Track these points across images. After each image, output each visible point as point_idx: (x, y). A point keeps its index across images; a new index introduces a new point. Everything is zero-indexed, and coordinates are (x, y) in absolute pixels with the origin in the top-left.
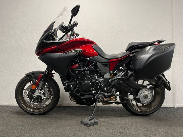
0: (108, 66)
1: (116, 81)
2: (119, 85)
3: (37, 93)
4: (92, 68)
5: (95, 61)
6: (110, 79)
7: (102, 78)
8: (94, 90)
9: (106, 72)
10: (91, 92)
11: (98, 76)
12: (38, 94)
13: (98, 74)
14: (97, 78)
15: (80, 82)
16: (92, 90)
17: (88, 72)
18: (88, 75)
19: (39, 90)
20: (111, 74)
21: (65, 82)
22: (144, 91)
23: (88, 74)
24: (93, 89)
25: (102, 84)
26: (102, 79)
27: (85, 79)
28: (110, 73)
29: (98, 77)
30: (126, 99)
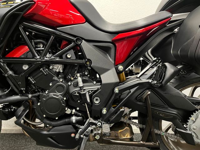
0: (113, 51)
1: (132, 90)
2: (140, 102)
4: (69, 56)
5: (75, 36)
6: (116, 84)
7: (97, 82)
8: (76, 115)
9: (107, 68)
10: (68, 120)
11: (87, 78)
13: (86, 73)
14: (81, 84)
15: (37, 94)
16: (71, 115)
17: (59, 68)
18: (58, 76)
20: (119, 73)
23: (58, 74)
24: (74, 111)
25: (97, 100)
26: (95, 85)
27: (49, 88)
28: (117, 69)
29: (84, 81)
30: (157, 134)
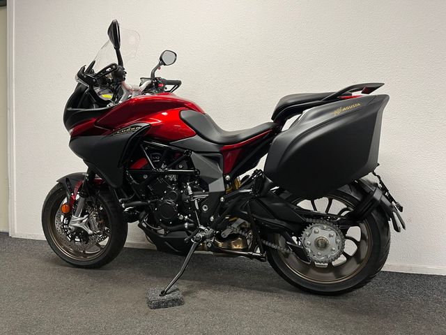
0: (222, 161)
3: (75, 222)
4: (181, 167)
5: (185, 149)
6: (222, 194)
7: (205, 191)
8: (188, 221)
9: (216, 177)
10: (180, 226)
12: (77, 225)
13: (196, 182)
14: (190, 193)
15: (154, 200)
16: (184, 221)
17: (173, 178)
19: (77, 216)
20: (226, 182)
21: (120, 201)
22: (316, 229)
23: (172, 182)
24: (186, 217)
25: (205, 208)
26: (204, 194)
27: (164, 195)
28: (224, 179)
29: (193, 190)
